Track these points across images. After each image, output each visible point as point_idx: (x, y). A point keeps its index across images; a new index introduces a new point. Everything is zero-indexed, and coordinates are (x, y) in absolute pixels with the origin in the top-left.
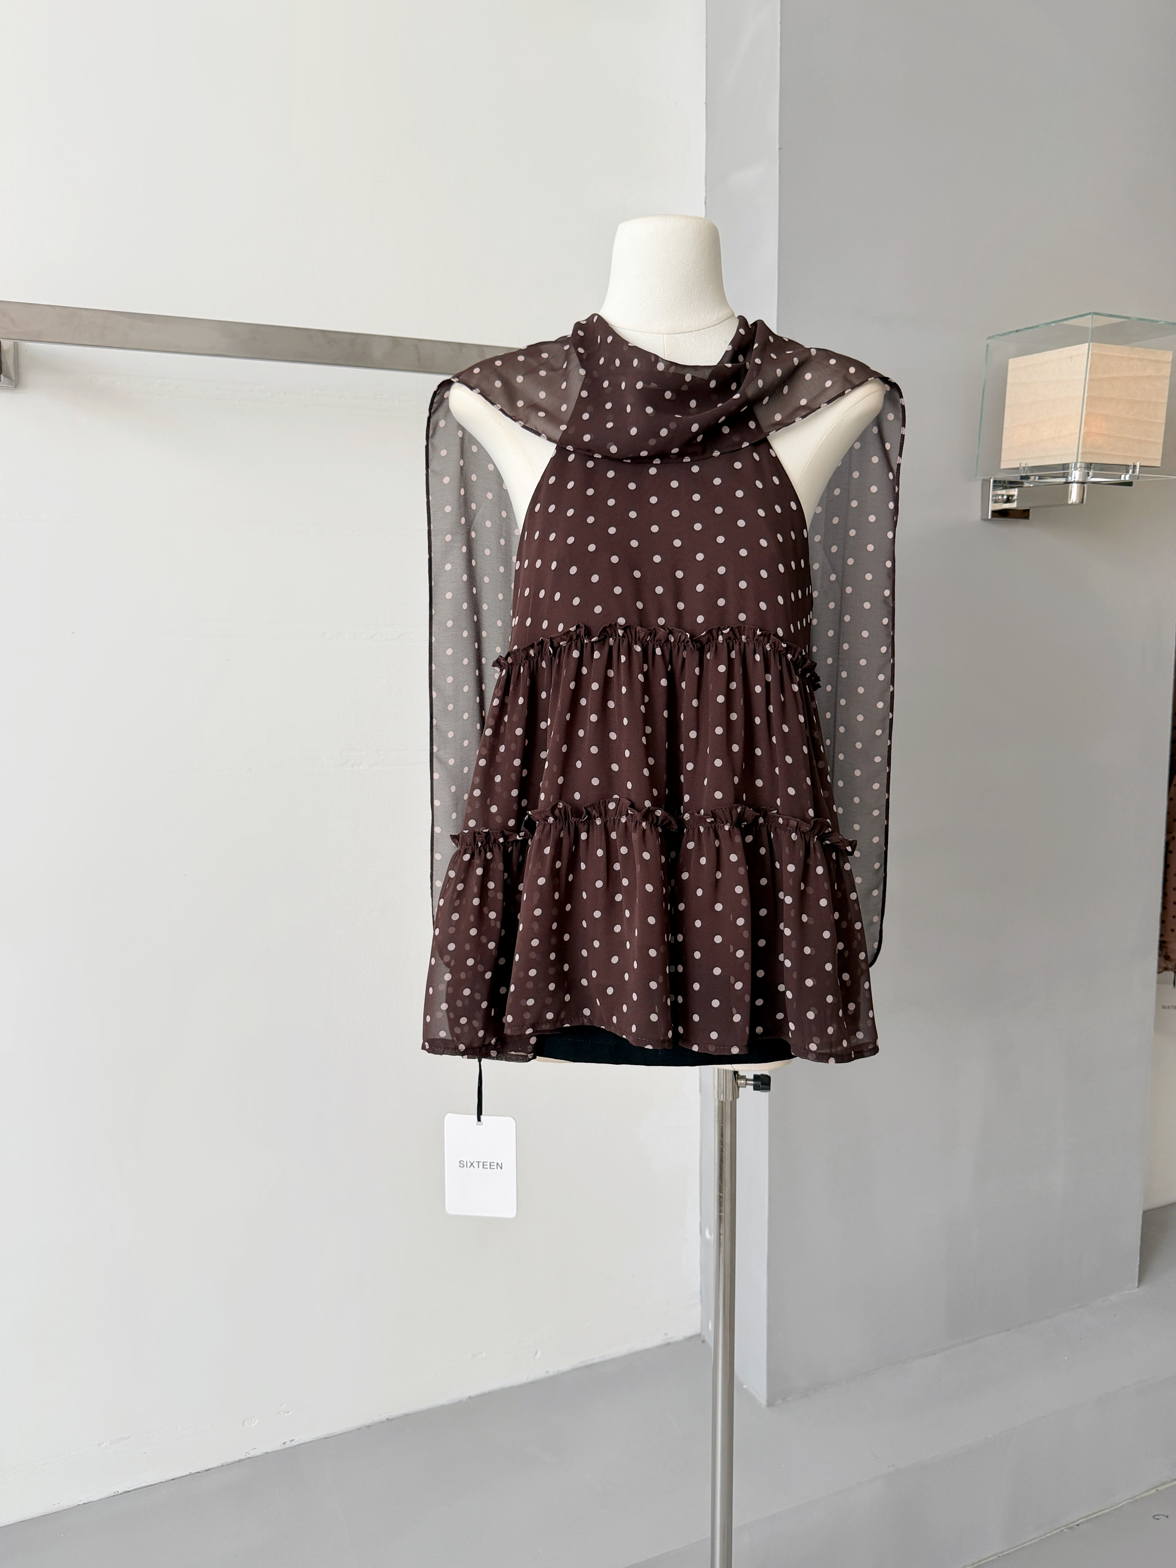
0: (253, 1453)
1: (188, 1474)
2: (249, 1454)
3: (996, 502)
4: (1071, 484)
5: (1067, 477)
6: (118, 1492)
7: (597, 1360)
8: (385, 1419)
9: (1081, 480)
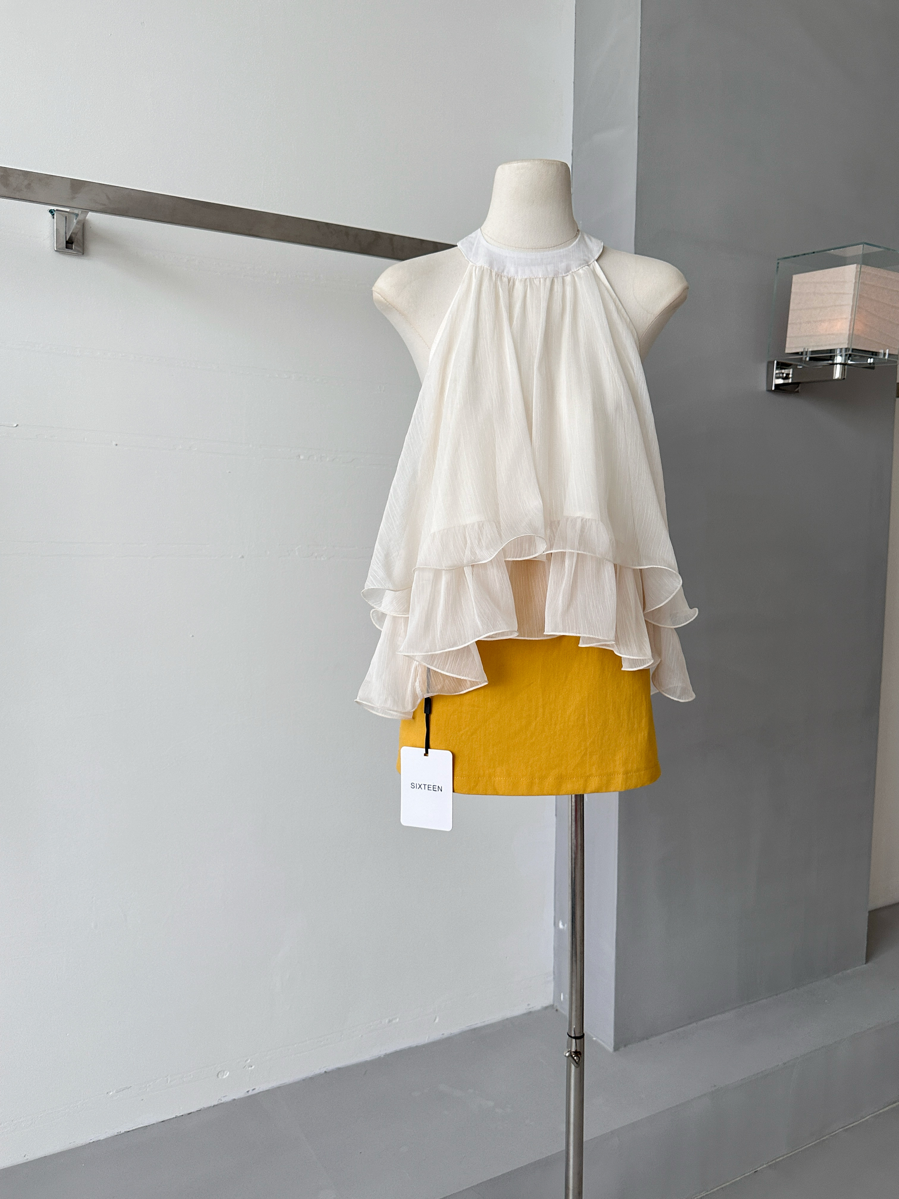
0: (224, 1100)
1: (174, 1116)
2: (221, 1100)
3: (777, 378)
4: (835, 365)
5: (833, 360)
6: (120, 1132)
7: (479, 1025)
8: (324, 1072)
9: (843, 362)
